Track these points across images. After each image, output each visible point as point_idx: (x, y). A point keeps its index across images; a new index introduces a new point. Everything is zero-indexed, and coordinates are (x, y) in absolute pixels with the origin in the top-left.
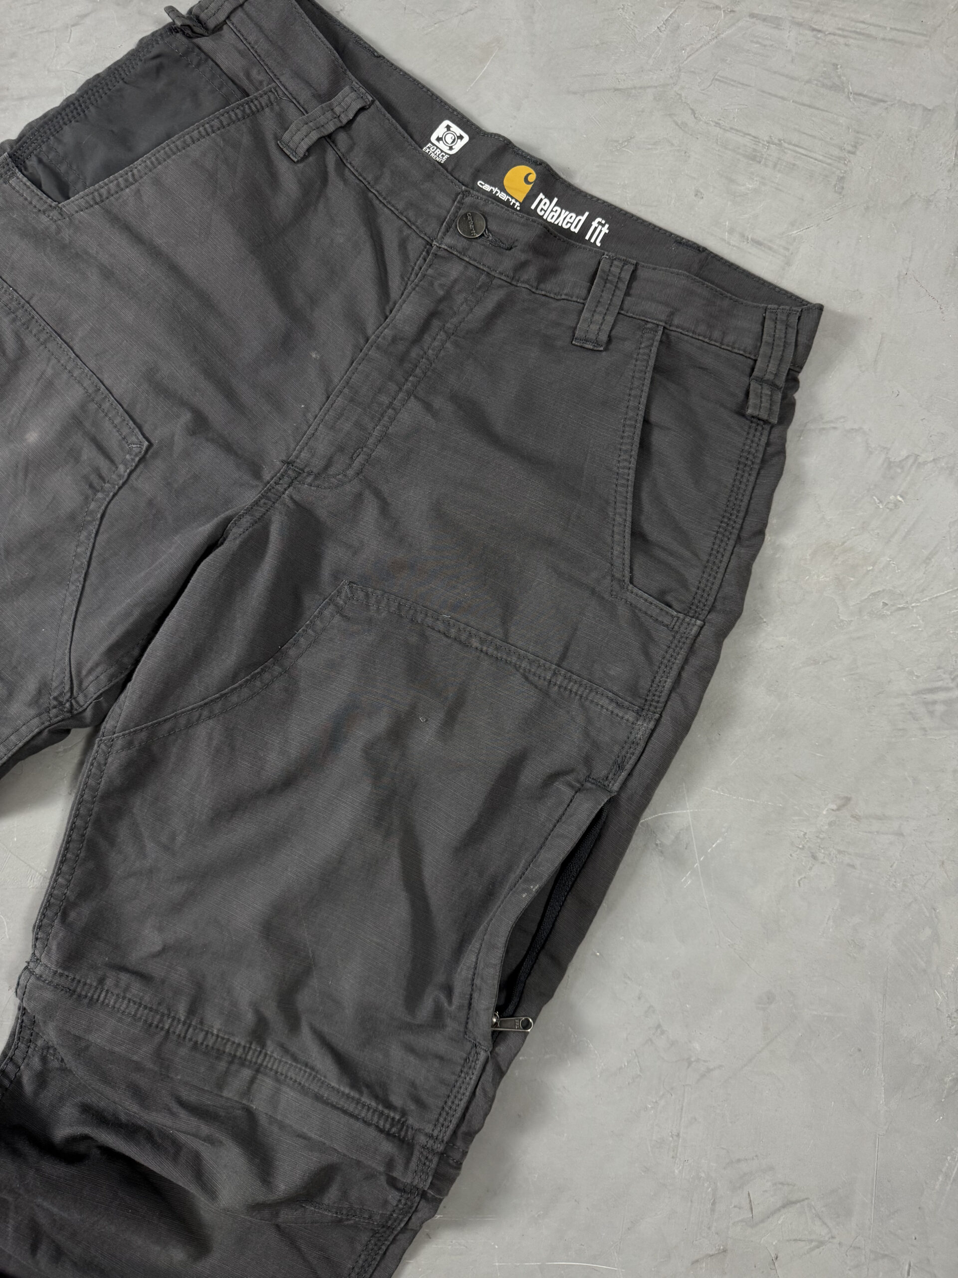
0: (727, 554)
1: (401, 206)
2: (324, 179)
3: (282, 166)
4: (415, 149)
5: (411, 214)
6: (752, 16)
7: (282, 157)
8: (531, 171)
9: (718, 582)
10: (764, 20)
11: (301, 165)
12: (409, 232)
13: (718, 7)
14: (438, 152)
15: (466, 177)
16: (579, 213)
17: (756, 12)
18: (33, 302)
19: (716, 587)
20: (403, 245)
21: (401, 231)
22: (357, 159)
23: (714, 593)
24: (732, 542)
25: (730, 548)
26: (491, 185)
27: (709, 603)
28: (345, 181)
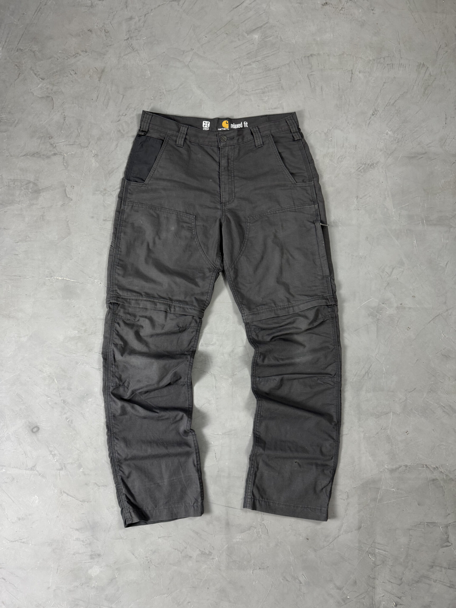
0: (309, 167)
1: (207, 143)
2: (189, 147)
3: (181, 149)
4: (202, 131)
5: (210, 144)
6: (244, 66)
7: (179, 148)
8: (226, 121)
9: (311, 173)
10: (247, 65)
11: (184, 147)
12: (212, 147)
13: (237, 68)
14: (206, 128)
15: (215, 130)
16: (240, 123)
17: (244, 65)
18: (153, 205)
19: (311, 174)
20: (213, 150)
21: (211, 148)
22: (193, 139)
23: (312, 175)
24: (308, 164)
25: (309, 165)
26: (221, 128)
27: (312, 177)
28: (193, 145)
